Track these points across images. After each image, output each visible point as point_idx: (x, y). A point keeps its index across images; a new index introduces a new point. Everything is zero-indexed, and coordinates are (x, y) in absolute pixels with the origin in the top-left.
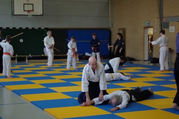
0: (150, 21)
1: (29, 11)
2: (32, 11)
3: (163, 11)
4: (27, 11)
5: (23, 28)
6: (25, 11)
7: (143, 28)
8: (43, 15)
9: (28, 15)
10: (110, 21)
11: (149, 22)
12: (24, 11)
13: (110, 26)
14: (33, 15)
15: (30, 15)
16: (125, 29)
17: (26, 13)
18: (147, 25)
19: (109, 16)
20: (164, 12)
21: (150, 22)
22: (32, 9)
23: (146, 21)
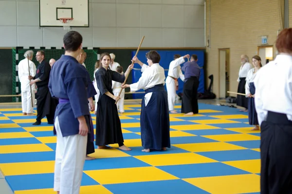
0: (267, 36)
1: (65, 20)
2: (70, 20)
3: (288, 18)
4: (61, 19)
5: (57, 48)
6: (59, 19)
7: (258, 48)
8: (88, 27)
9: (62, 27)
10: (205, 35)
11: (265, 37)
12: (57, 19)
13: (206, 44)
14: (71, 27)
15: (67, 27)
16: (229, 49)
17: (60, 23)
18: (263, 43)
19: (204, 28)
20: (290, 21)
21: (267, 38)
22: (71, 17)
23: (261, 36)
